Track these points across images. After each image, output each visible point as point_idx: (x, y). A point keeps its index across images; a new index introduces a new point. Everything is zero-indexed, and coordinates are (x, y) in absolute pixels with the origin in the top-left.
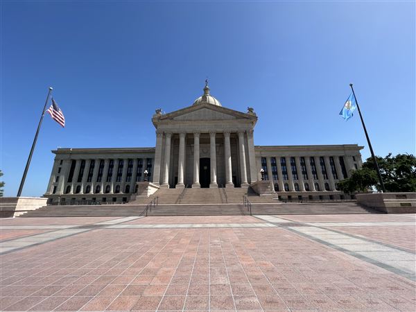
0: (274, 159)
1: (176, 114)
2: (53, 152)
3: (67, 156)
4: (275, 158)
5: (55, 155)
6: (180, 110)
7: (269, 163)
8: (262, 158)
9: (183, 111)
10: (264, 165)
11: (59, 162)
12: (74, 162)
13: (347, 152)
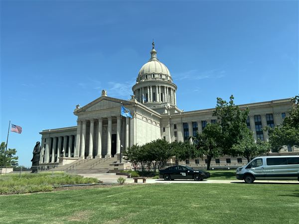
0: (194, 124)
1: (87, 107)
2: (40, 133)
3: (48, 136)
4: (196, 123)
5: (41, 135)
6: (89, 104)
7: (190, 128)
8: (184, 124)
9: (91, 105)
10: (186, 130)
11: (44, 140)
12: (52, 139)
13: (275, 108)
